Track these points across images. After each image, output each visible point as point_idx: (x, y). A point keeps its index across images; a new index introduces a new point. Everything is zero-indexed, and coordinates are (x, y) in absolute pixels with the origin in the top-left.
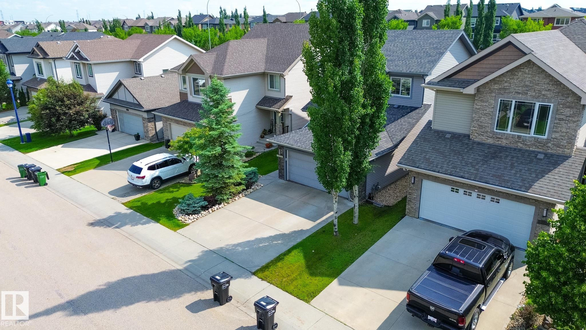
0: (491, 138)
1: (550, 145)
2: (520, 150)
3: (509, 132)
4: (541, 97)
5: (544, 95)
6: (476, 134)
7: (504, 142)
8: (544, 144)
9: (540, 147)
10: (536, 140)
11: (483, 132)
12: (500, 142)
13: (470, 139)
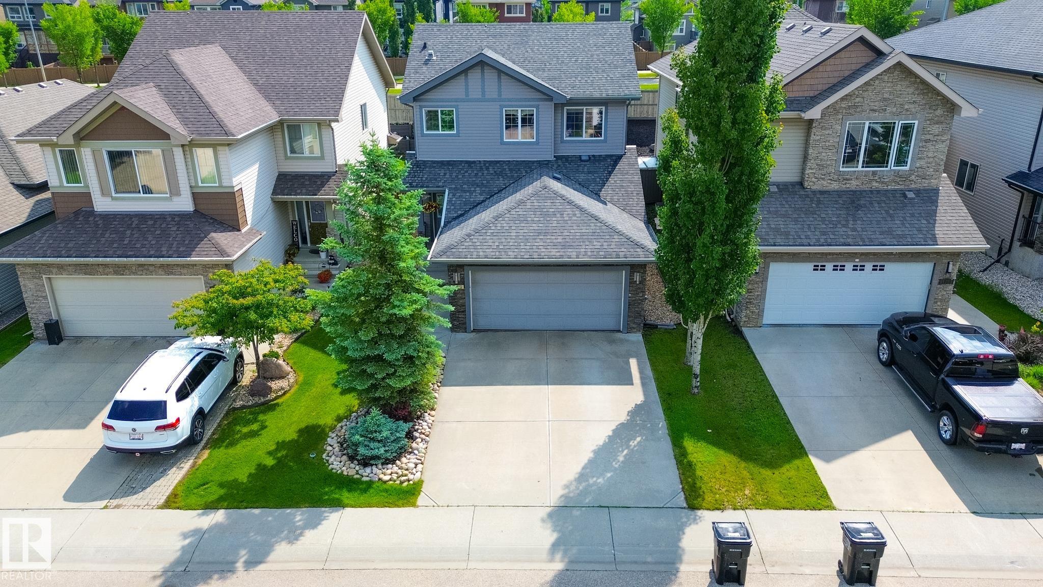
0: (836, 181)
1: (913, 177)
2: (878, 192)
3: (860, 168)
4: (904, 113)
5: (907, 110)
6: (813, 180)
7: (854, 185)
8: (905, 177)
9: (901, 183)
10: (897, 174)
11: (825, 175)
12: (848, 186)
13: (804, 188)
